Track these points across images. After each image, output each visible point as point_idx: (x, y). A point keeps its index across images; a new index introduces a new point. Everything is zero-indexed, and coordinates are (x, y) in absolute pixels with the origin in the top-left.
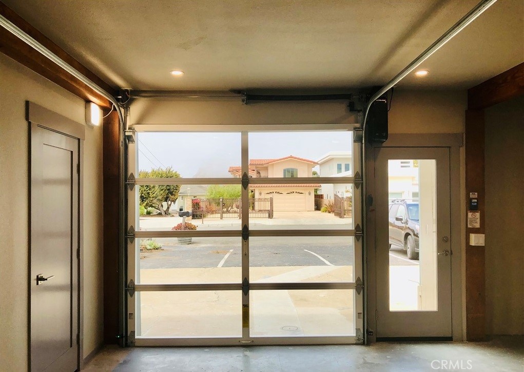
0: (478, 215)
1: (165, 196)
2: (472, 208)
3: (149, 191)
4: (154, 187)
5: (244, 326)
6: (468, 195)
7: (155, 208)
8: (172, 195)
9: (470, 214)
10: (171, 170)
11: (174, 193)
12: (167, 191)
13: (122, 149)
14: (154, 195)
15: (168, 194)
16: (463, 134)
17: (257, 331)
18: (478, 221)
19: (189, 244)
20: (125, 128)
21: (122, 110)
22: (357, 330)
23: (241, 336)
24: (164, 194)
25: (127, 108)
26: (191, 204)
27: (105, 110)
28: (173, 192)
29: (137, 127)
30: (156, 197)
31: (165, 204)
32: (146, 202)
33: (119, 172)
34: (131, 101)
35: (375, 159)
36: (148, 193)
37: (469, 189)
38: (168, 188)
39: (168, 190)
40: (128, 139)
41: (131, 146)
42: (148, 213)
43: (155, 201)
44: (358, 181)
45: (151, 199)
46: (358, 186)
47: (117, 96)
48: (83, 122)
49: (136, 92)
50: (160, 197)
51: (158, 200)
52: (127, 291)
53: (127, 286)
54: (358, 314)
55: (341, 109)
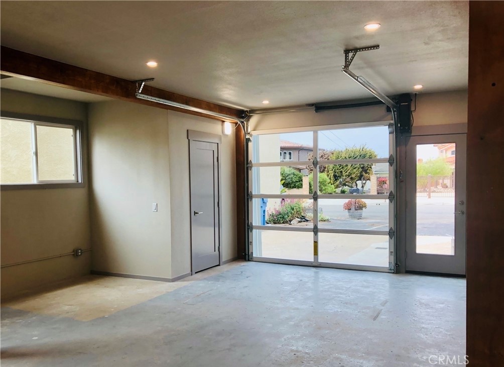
1: (359, 175)
3: (342, 170)
4: (347, 166)
5: (314, 255)
7: (349, 187)
8: (366, 173)
10: (365, 148)
11: (368, 171)
12: (361, 170)
14: (347, 173)
15: (361, 172)
17: (322, 259)
19: (358, 219)
20: (246, 134)
21: (245, 123)
22: (390, 263)
23: (313, 261)
24: (356, 172)
26: (376, 182)
28: (367, 169)
29: (253, 132)
30: (349, 176)
31: (359, 183)
32: (339, 181)
33: (244, 159)
35: (406, 145)
36: (341, 172)
38: (362, 166)
39: (363, 168)
40: (248, 140)
41: (250, 144)
42: (343, 192)
43: (348, 179)
44: (391, 161)
45: (344, 177)
46: (391, 164)
47: (242, 115)
48: (220, 133)
49: (253, 111)
50: (353, 176)
51: (351, 178)
52: (248, 229)
53: (248, 225)
54: (391, 253)
55: (380, 111)
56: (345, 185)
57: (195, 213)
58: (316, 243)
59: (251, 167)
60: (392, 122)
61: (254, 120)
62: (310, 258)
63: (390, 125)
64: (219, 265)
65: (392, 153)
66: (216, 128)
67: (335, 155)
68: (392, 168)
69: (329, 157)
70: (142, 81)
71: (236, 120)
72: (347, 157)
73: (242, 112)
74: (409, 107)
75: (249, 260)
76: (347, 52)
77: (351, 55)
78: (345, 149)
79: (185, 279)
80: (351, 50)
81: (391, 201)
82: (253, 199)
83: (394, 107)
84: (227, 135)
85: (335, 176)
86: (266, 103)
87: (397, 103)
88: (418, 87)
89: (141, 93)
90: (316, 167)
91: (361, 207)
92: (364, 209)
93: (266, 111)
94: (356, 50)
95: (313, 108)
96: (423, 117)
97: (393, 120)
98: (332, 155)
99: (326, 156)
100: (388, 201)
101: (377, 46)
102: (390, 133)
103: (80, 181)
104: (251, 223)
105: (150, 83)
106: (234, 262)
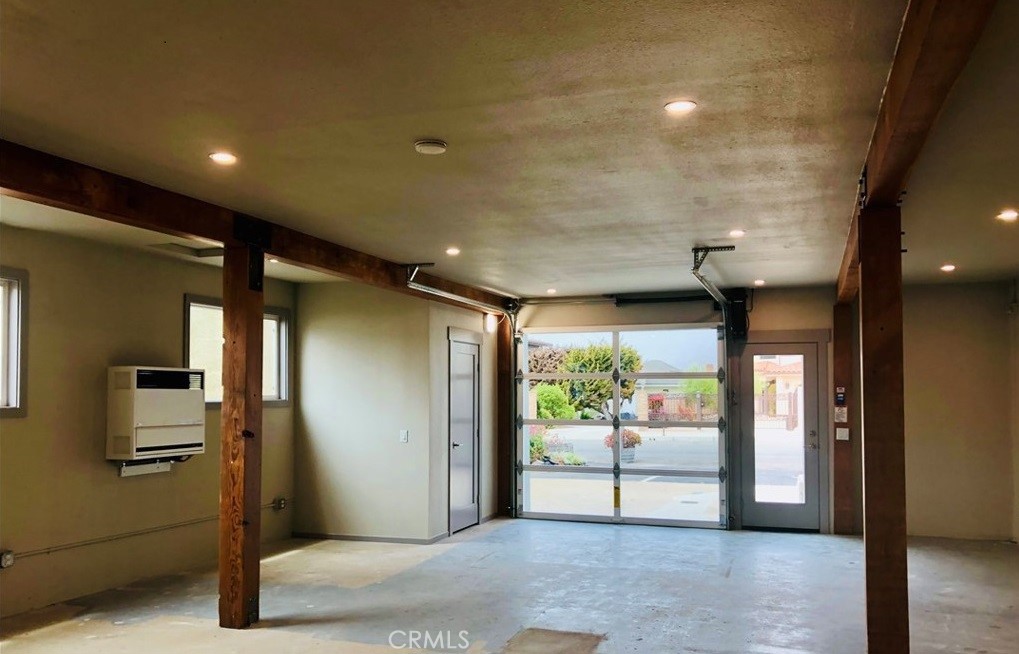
0: (845, 409)
2: (839, 403)
5: (615, 506)
6: (835, 390)
7: (596, 410)
9: (837, 409)
13: (512, 349)
14: (593, 387)
16: (830, 330)
18: (846, 415)
20: (514, 331)
21: (513, 316)
22: (721, 516)
23: (613, 515)
24: (608, 385)
25: (516, 314)
26: (646, 403)
27: (500, 317)
29: (524, 330)
30: (596, 391)
32: (579, 399)
33: (510, 368)
34: (520, 308)
35: (740, 356)
36: (583, 383)
37: (837, 384)
40: (517, 341)
41: (519, 346)
42: (584, 417)
43: (594, 397)
44: (721, 376)
45: (589, 393)
46: (721, 381)
47: (509, 304)
48: (481, 331)
49: (524, 300)
50: (603, 391)
51: (600, 395)
52: (516, 470)
53: (516, 465)
54: (722, 501)
55: (706, 308)
56: (588, 406)
57: (455, 445)
58: (617, 489)
59: (521, 380)
60: (721, 324)
61: (525, 312)
62: (610, 512)
63: (719, 328)
64: (477, 524)
65: (722, 366)
66: (476, 322)
67: (572, 355)
68: (722, 385)
69: (563, 359)
70: (416, 265)
71: (500, 312)
72: (593, 359)
73: (509, 300)
74: (744, 305)
75: (516, 517)
76: (696, 250)
77: (700, 254)
78: (589, 346)
79: (443, 540)
80: (701, 249)
81: (721, 431)
82: (524, 426)
83: (726, 304)
84: (488, 333)
85: (572, 390)
86: (551, 292)
87: (728, 299)
88: (759, 283)
89: (413, 281)
90: (616, 382)
91: (632, 442)
92: (636, 445)
93: (544, 301)
94: (707, 249)
95: (615, 300)
96: (762, 320)
97: (722, 321)
98: (566, 355)
99: (558, 356)
100: (717, 430)
101: (732, 248)
102: (719, 339)
103: (284, 397)
104: (521, 462)
105: (426, 269)
106: (495, 520)
